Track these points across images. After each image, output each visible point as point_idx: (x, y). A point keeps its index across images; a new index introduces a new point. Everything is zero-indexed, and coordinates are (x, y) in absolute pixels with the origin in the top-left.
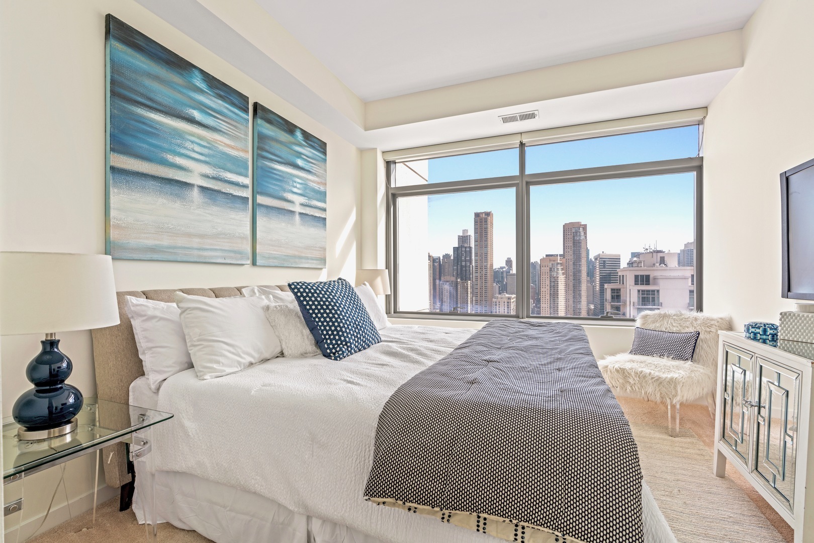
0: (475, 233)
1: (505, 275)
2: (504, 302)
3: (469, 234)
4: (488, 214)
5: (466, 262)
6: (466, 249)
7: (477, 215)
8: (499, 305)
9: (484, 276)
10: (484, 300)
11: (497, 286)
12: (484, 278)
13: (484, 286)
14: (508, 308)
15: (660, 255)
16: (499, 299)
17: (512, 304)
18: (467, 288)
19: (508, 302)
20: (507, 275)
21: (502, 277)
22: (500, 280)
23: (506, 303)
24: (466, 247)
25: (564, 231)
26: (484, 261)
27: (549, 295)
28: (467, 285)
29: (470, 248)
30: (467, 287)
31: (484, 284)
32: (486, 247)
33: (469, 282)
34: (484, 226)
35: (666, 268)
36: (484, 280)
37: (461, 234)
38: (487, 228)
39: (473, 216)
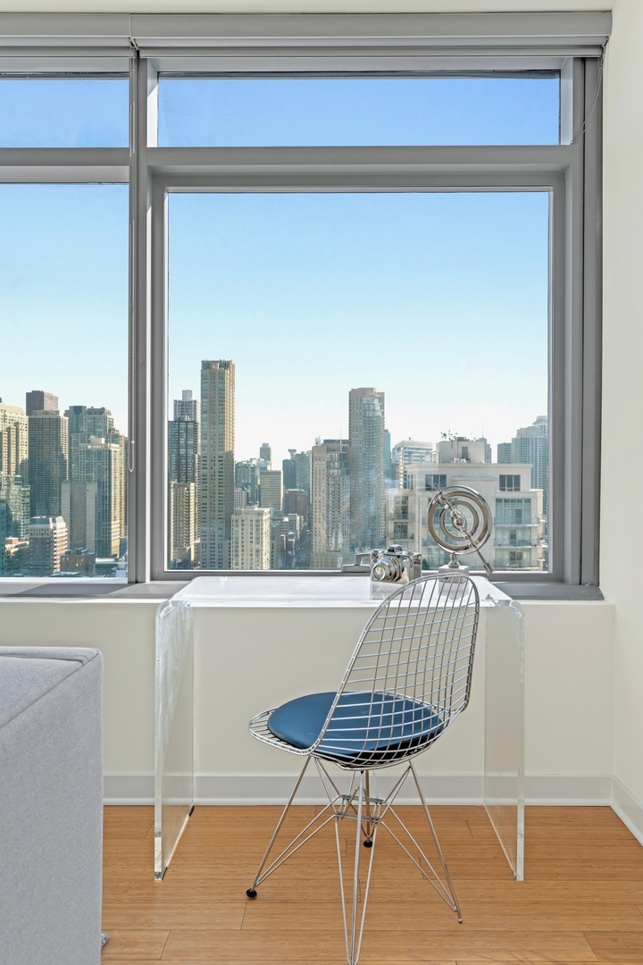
0: (203, 397)
1: (258, 472)
2: (251, 521)
3: (193, 398)
4: (226, 365)
5: (187, 448)
6: (187, 425)
7: (206, 365)
8: (243, 525)
9: (217, 474)
10: (217, 517)
11: (244, 492)
12: (217, 477)
13: (217, 492)
14: (258, 530)
15: (462, 444)
16: (243, 516)
17: (264, 523)
18: (189, 496)
19: (258, 521)
20: (261, 474)
21: (254, 478)
22: (250, 482)
23: (254, 523)
24: (187, 422)
25: (350, 401)
26: (217, 447)
27: (325, 508)
28: (188, 490)
29: (195, 423)
30: (189, 493)
31: (217, 488)
32: (223, 423)
33: (192, 484)
34: (219, 386)
35: (469, 465)
36: (217, 481)
37: (181, 399)
38: (223, 390)
39: (200, 367)
